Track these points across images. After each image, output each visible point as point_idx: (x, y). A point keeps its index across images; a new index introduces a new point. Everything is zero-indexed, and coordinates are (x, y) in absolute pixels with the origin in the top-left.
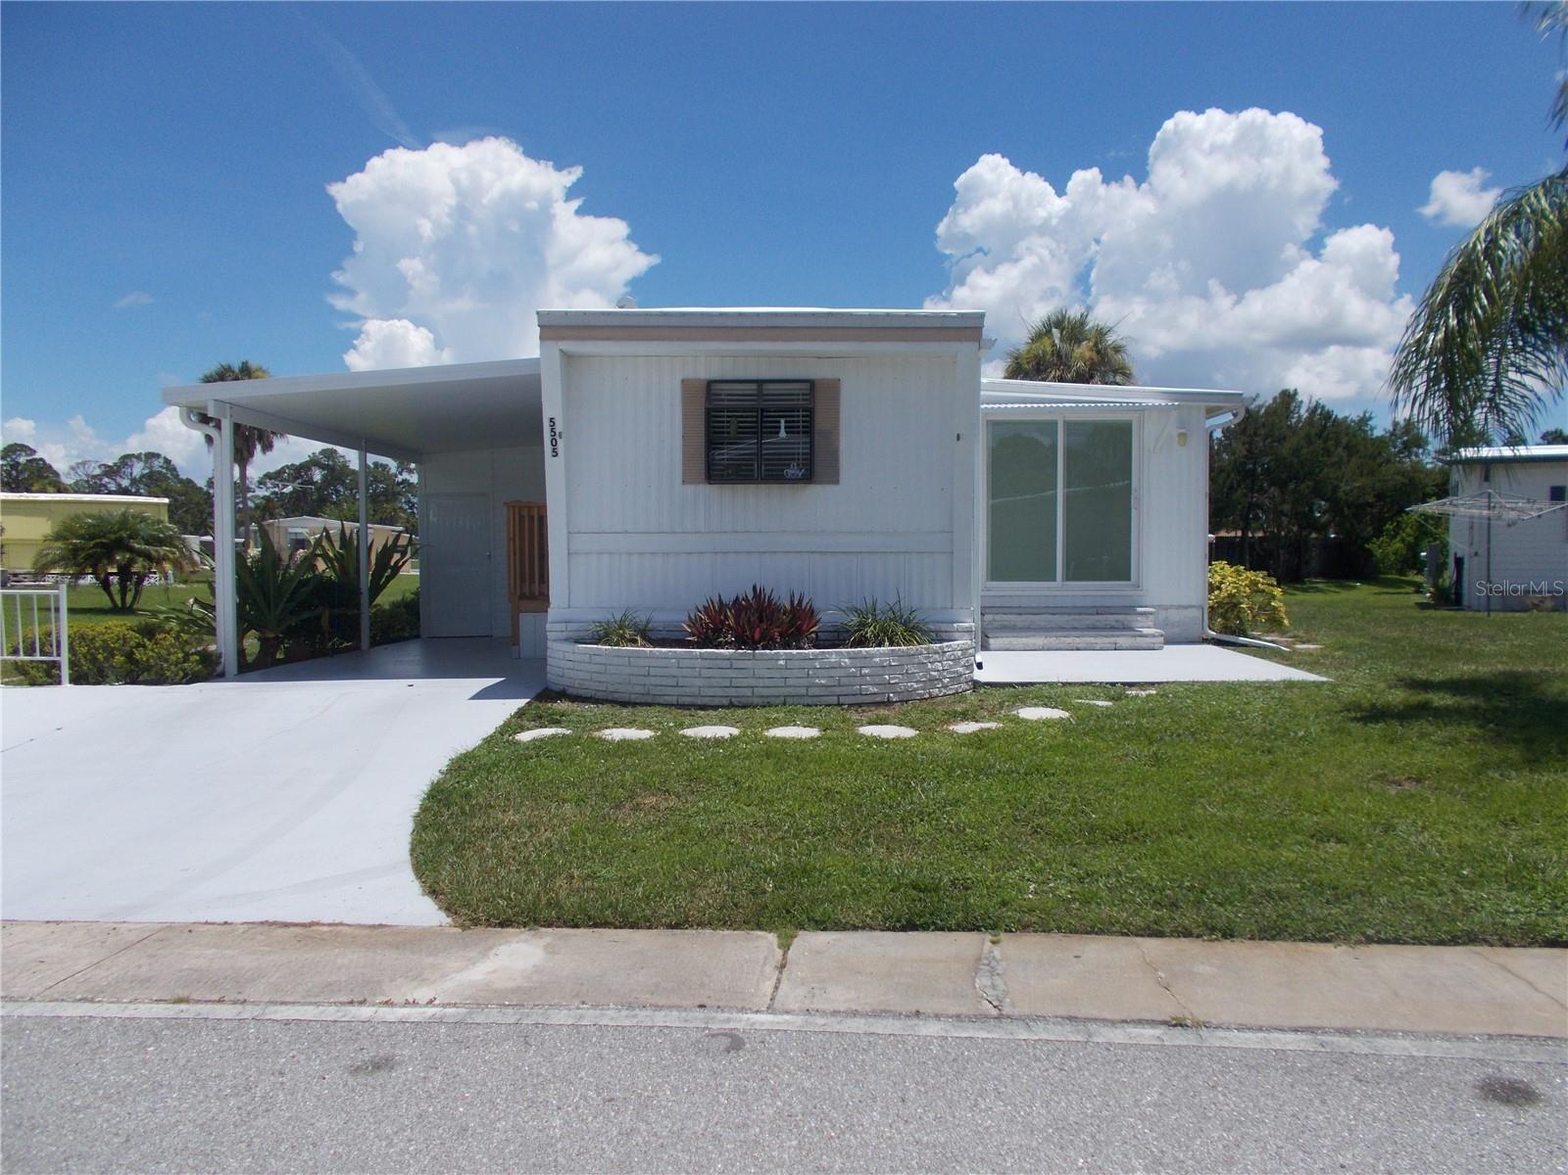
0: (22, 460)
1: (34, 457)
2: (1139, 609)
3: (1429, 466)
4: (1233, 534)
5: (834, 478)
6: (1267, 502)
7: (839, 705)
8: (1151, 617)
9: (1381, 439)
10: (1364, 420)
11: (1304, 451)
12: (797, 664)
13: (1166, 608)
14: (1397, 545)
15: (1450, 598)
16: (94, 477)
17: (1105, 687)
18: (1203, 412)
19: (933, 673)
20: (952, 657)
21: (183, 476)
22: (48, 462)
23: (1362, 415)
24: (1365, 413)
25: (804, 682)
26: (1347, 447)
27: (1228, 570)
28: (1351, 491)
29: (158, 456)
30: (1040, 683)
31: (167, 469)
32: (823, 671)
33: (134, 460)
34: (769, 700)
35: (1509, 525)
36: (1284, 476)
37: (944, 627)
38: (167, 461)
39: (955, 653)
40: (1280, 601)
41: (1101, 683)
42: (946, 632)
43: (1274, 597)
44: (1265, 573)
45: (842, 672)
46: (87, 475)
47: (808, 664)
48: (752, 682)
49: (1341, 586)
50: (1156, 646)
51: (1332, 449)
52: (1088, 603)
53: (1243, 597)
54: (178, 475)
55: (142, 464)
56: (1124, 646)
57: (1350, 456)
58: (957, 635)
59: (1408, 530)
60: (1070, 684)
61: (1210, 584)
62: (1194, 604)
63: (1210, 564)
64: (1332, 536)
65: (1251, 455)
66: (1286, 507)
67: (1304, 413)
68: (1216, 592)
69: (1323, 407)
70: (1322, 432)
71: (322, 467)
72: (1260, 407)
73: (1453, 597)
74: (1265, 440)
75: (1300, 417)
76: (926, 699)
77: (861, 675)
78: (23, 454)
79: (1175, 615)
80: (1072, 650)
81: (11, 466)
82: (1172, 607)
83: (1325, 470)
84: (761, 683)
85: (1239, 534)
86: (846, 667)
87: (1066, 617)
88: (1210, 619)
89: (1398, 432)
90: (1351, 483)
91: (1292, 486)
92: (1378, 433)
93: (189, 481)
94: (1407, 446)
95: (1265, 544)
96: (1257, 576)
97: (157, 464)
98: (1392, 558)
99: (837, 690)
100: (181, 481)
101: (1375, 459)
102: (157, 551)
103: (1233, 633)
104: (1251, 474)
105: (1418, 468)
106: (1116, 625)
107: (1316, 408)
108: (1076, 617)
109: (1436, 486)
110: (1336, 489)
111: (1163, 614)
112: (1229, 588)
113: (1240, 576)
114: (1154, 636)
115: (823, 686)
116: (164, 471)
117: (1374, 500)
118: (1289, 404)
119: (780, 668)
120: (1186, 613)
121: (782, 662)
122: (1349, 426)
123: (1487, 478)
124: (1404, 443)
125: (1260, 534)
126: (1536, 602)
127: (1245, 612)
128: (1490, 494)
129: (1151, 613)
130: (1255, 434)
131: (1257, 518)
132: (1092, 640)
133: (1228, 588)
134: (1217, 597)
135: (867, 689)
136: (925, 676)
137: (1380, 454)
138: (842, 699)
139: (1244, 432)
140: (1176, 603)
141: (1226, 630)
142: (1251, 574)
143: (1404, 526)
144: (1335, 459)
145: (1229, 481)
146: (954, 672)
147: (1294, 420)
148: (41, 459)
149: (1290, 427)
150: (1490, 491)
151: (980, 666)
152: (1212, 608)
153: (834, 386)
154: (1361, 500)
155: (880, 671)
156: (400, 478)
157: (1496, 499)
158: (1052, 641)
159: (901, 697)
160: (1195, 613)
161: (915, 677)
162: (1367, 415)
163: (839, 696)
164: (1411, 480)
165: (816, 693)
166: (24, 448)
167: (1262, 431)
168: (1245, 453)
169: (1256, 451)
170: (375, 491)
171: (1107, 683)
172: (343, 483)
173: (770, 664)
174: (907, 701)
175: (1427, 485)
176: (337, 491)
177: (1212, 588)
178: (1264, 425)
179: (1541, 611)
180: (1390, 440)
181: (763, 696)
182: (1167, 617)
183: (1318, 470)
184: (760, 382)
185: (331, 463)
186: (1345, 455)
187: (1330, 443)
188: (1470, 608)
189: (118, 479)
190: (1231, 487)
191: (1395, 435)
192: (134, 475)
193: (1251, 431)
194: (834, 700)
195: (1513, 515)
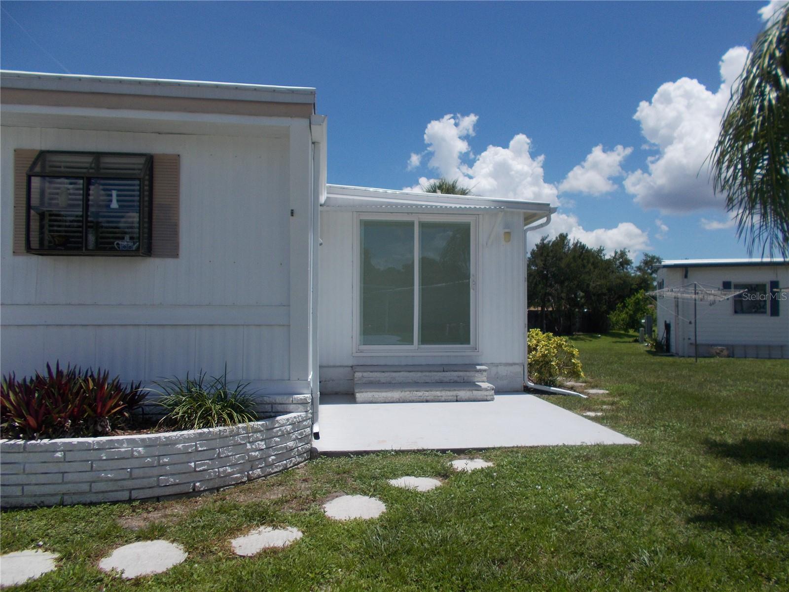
2: (478, 367)
3: (633, 275)
4: (536, 309)
5: (174, 252)
6: (554, 292)
7: (130, 501)
8: (485, 374)
9: (609, 260)
10: (600, 251)
11: (572, 265)
12: (78, 455)
13: (497, 365)
14: (623, 316)
15: (662, 348)
17: (436, 455)
18: (522, 219)
19: (253, 454)
20: (280, 433)
23: (599, 248)
24: (601, 247)
25: (87, 476)
26: (593, 264)
27: (541, 336)
28: (595, 287)
30: (374, 452)
32: (110, 462)
34: (43, 499)
35: (711, 305)
36: (562, 278)
37: (279, 399)
39: (283, 428)
40: (578, 358)
41: (432, 450)
42: (281, 404)
43: (573, 356)
44: (567, 338)
45: (135, 463)
47: (93, 455)
48: (22, 479)
49: (592, 337)
50: (489, 398)
51: (586, 264)
52: (439, 361)
53: (553, 357)
56: (464, 398)
57: (595, 268)
58: (292, 407)
59: (629, 307)
60: (403, 452)
61: (529, 346)
62: (517, 361)
63: (529, 331)
64: (585, 310)
65: (545, 267)
66: (563, 295)
67: (571, 244)
68: (534, 353)
69: (581, 243)
70: (580, 256)
72: (550, 242)
73: (665, 347)
74: (552, 259)
75: (569, 248)
76: (244, 483)
77: (159, 465)
79: (503, 371)
80: (423, 402)
82: (500, 364)
83: (583, 276)
84: (33, 479)
85: (540, 309)
86: (140, 457)
87: (419, 374)
88: (530, 372)
89: (617, 257)
90: (595, 283)
91: (566, 284)
92: (607, 257)
94: (622, 264)
95: (554, 315)
96: (561, 340)
98: (622, 322)
99: (129, 484)
101: (606, 270)
103: (546, 384)
104: (545, 277)
105: (627, 275)
106: (458, 380)
107: (577, 243)
108: (427, 374)
109: (637, 284)
110: (588, 285)
111: (494, 370)
112: (543, 350)
113: (550, 340)
114: (486, 390)
115: (111, 480)
117: (607, 291)
118: (564, 241)
119: (58, 461)
120: (511, 369)
121: (59, 455)
122: (593, 254)
123: (686, 276)
124: (620, 263)
125: (550, 309)
126: (718, 351)
127: (555, 368)
128: (695, 285)
129: (485, 370)
130: (548, 255)
131: (549, 301)
132: (438, 393)
133: (541, 351)
134: (534, 356)
135: (167, 481)
136: (243, 458)
137: (609, 268)
138: (135, 494)
139: (541, 254)
140: (504, 361)
141: (540, 381)
142: (557, 339)
143: (627, 305)
144: (587, 270)
145: (535, 281)
146: (281, 448)
147: (566, 249)
149: (565, 253)
150: (695, 283)
151: (317, 436)
152: (530, 364)
153: (174, 162)
154: (600, 292)
155: (184, 458)
157: (700, 288)
158: (406, 394)
159: (211, 485)
160: (519, 369)
161: (230, 461)
162: (602, 248)
163: (131, 490)
164: (625, 282)
165: (103, 489)
167: (551, 254)
168: (542, 265)
169: (548, 265)
171: (438, 450)
173: (46, 457)
174: (218, 489)
175: (632, 285)
177: (530, 349)
178: (552, 251)
179: (722, 357)
180: (613, 261)
181: (35, 496)
182: (497, 373)
183: (579, 275)
184: (98, 155)
186: (592, 268)
187: (585, 261)
188: (677, 355)
190: (536, 284)
191: (616, 259)
193: (545, 254)
194: (125, 495)
195: (711, 298)
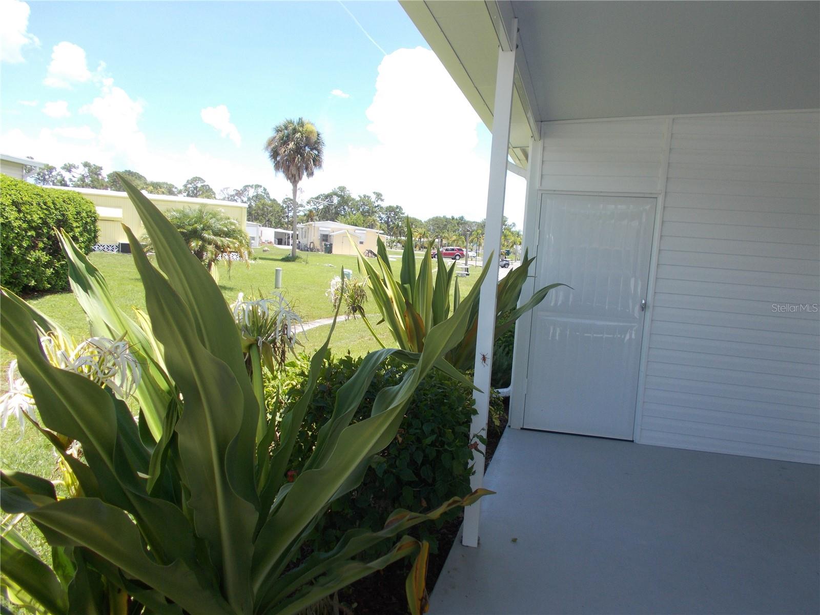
0: (199, 185)
1: (204, 184)
16: (231, 196)
21: (272, 197)
22: (211, 187)
29: (261, 186)
31: (264, 193)
33: (250, 188)
38: (265, 189)
46: (228, 195)
54: (269, 197)
55: (253, 190)
71: (338, 196)
78: (200, 182)
81: (194, 188)
93: (274, 200)
97: (260, 191)
100: (271, 200)
102: (222, 241)
116: (263, 194)
148: (208, 185)
156: (376, 204)
166: (200, 179)
170: (363, 210)
172: (348, 205)
176: (344, 209)
185: (342, 194)
189: (242, 197)
192: (249, 196)
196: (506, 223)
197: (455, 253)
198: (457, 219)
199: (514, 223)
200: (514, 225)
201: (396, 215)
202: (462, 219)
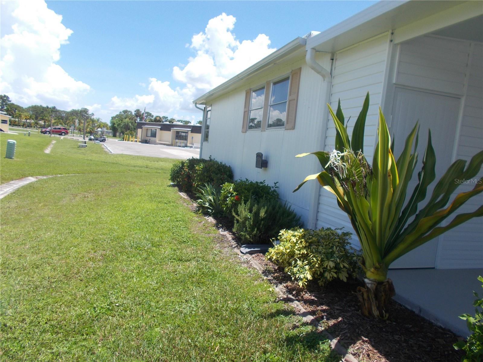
196: (88, 113)
197: (61, 131)
198: (50, 108)
199: (93, 113)
200: (93, 114)
201: (4, 102)
202: (54, 108)
